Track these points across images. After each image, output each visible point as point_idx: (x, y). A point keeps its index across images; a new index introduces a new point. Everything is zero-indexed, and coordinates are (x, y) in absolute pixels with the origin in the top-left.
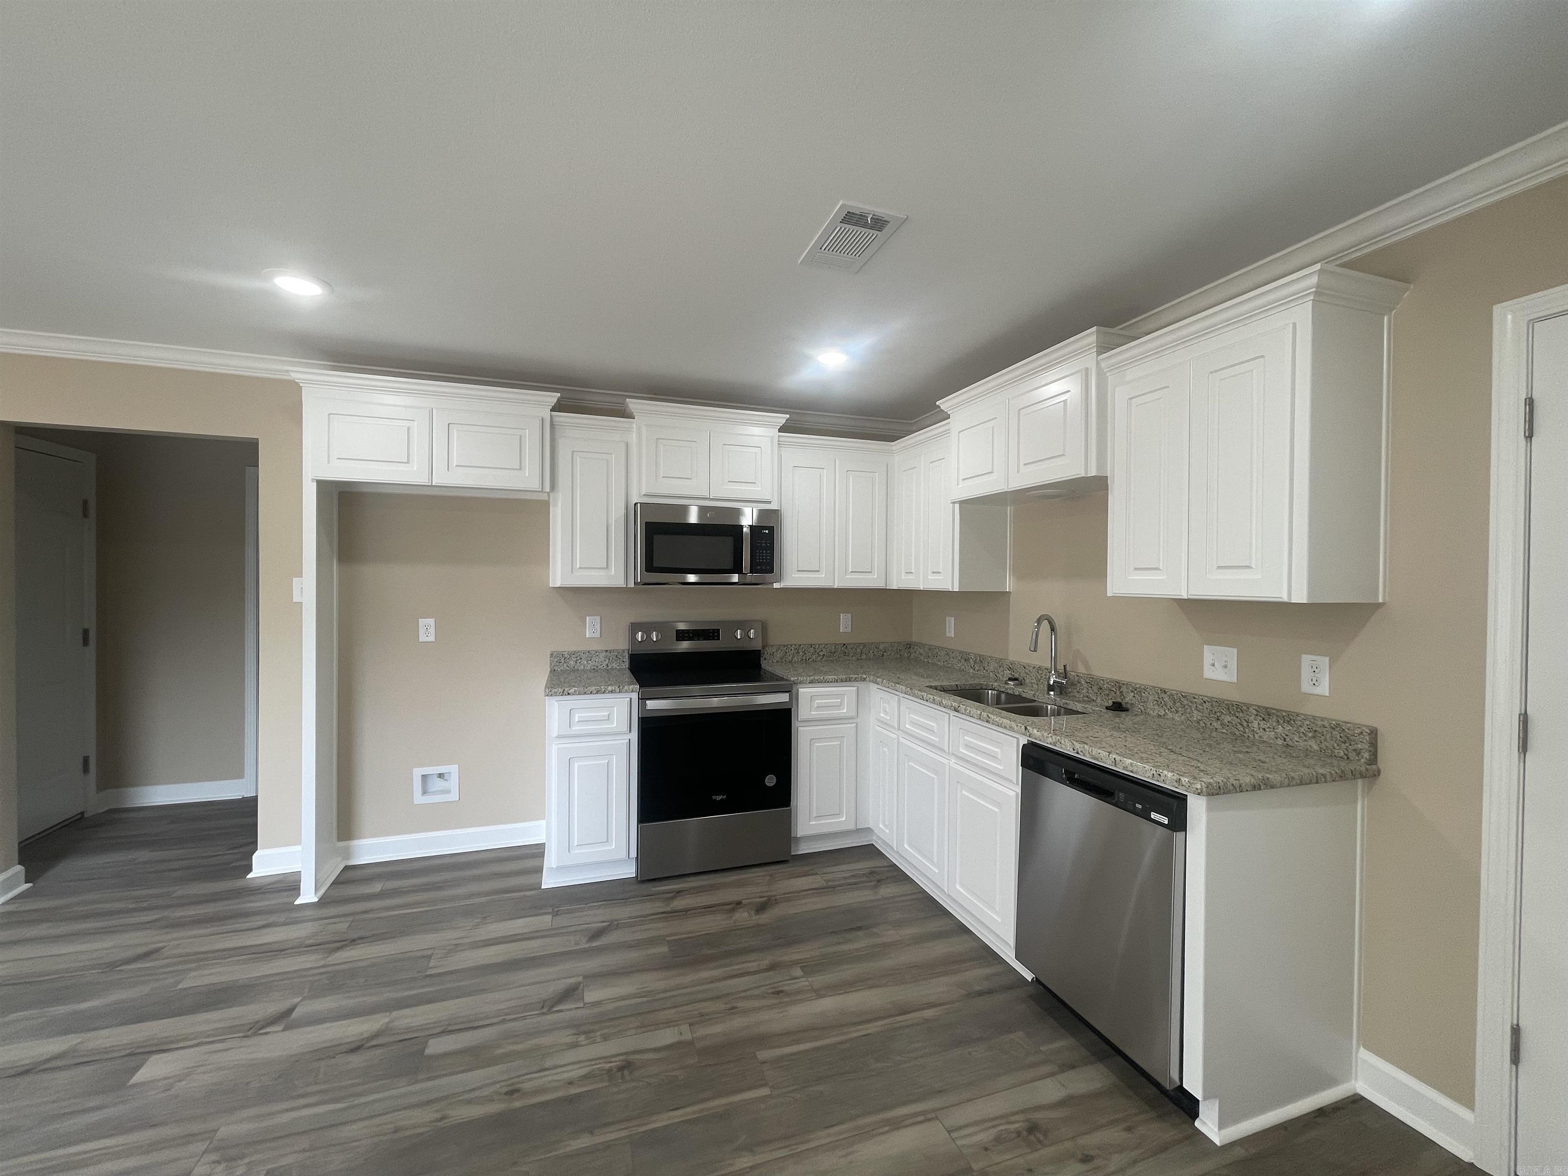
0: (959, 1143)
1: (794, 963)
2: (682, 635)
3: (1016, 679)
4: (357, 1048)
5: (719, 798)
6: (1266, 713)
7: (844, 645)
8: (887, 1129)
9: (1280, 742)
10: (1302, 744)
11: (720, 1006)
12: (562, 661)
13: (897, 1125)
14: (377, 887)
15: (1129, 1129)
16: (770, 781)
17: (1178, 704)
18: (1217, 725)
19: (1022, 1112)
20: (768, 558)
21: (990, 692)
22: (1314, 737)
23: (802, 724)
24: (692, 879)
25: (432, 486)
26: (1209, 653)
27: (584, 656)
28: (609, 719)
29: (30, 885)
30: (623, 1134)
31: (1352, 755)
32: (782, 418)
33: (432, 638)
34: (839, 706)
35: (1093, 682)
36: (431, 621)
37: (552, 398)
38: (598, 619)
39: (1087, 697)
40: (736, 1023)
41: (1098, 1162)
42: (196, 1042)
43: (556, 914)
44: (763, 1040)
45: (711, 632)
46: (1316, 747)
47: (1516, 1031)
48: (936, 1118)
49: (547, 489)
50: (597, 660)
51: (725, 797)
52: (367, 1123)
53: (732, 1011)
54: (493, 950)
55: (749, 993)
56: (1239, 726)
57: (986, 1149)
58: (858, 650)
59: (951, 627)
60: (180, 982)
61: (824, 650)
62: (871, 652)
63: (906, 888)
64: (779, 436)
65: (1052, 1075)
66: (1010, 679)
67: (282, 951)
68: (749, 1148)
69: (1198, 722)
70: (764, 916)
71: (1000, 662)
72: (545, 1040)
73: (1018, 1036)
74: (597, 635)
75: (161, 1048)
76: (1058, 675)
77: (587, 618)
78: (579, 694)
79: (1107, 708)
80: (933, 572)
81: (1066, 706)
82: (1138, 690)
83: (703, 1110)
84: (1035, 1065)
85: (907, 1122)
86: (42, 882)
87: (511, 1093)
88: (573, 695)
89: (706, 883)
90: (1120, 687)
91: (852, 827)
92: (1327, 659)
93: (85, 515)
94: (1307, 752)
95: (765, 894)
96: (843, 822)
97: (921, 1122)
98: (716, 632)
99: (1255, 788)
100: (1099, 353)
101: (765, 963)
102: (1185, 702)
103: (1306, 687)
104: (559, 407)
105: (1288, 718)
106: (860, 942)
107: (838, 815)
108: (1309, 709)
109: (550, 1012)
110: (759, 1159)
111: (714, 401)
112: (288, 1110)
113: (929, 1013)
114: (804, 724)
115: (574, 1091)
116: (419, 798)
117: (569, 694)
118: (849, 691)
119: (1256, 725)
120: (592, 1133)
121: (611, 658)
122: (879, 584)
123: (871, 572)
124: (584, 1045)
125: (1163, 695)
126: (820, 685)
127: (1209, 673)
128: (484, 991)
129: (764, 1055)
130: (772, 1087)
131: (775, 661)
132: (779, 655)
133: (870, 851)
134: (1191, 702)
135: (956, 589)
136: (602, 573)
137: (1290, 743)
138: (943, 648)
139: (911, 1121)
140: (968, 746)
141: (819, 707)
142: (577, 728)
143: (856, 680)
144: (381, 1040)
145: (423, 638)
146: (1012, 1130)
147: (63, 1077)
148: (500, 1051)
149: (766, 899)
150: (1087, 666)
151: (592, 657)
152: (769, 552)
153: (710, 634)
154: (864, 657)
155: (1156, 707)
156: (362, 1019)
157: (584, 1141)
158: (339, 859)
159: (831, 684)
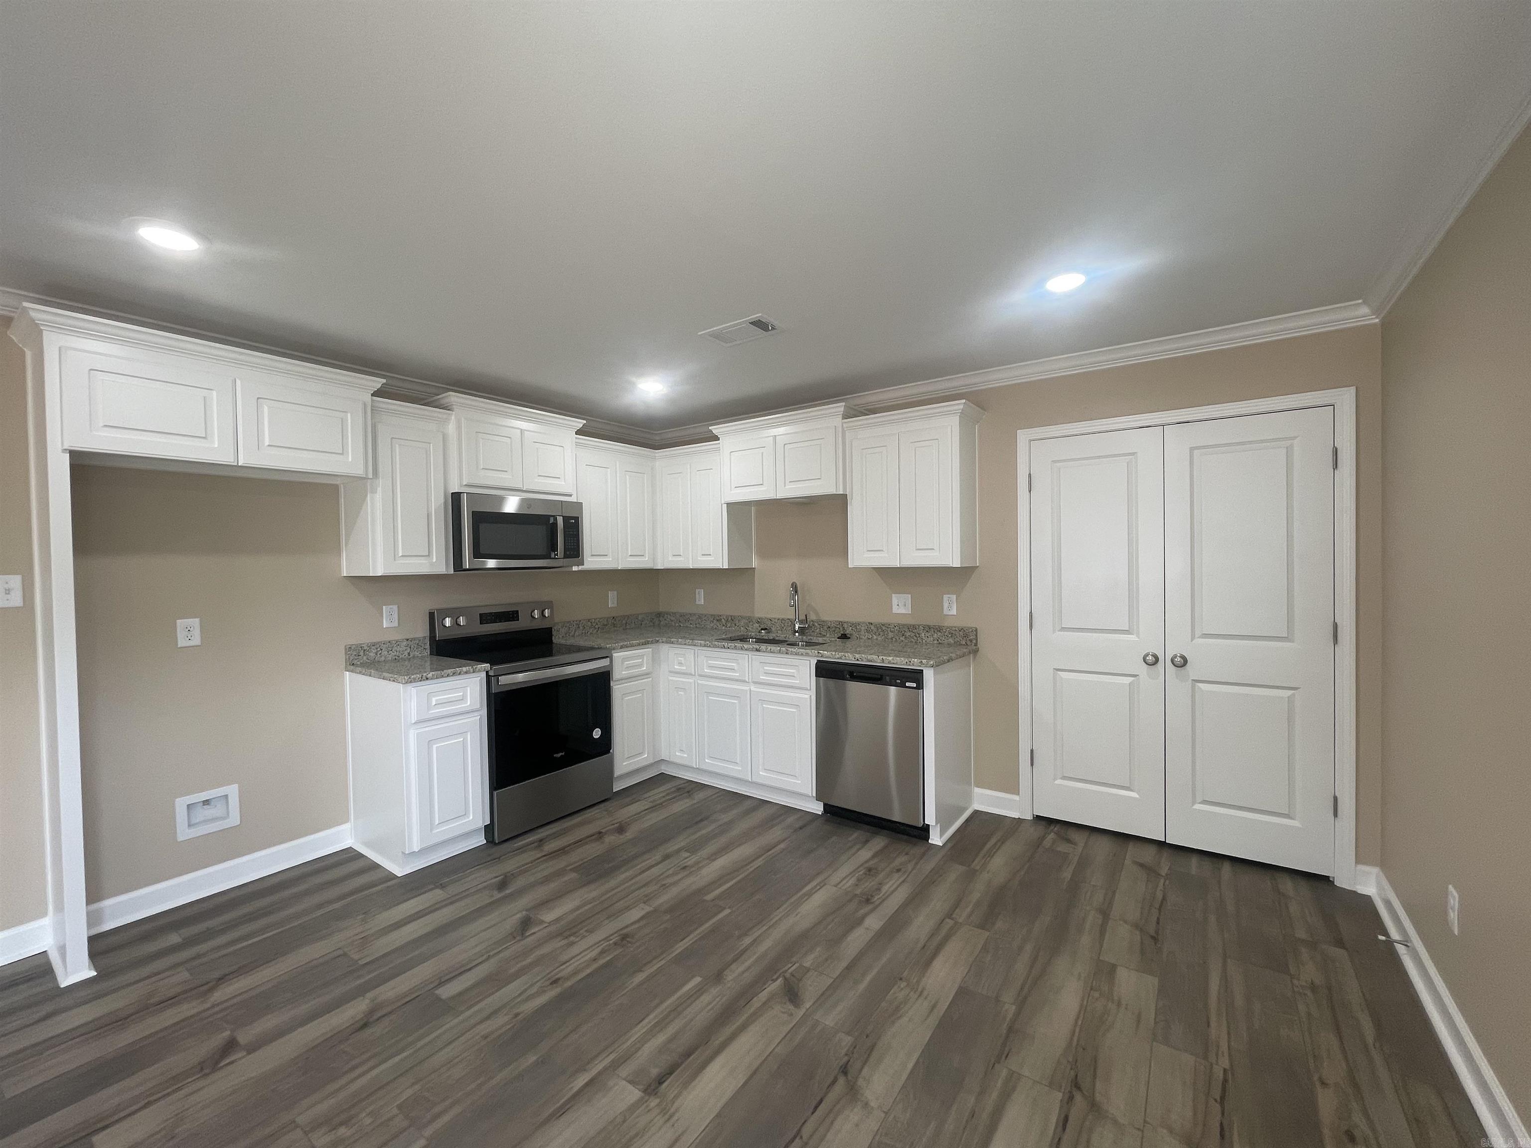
0: (844, 888)
1: (678, 851)
2: (485, 618)
3: (766, 629)
5: (559, 755)
6: (928, 628)
7: (621, 617)
8: (806, 898)
9: (936, 642)
10: (946, 641)
11: (652, 888)
12: (362, 653)
13: (810, 894)
14: (174, 938)
15: (907, 854)
16: (597, 733)
17: (880, 630)
18: (903, 638)
19: (862, 865)
20: (575, 544)
22: (951, 636)
23: (615, 683)
25: (237, 466)
26: (895, 599)
27: (384, 647)
28: (463, 699)
31: (969, 643)
32: (580, 423)
33: (196, 640)
34: (641, 665)
35: (822, 624)
36: (195, 622)
37: (375, 383)
38: (395, 607)
39: (820, 634)
40: (674, 891)
41: (903, 870)
43: (442, 887)
44: (702, 891)
45: (511, 614)
46: (952, 642)
47: (1032, 751)
48: (825, 884)
49: (370, 476)
50: (398, 650)
51: (563, 754)
55: (665, 875)
56: (914, 637)
57: (857, 885)
58: (624, 622)
59: (700, 598)
61: (599, 623)
62: (633, 622)
63: (710, 792)
64: (576, 439)
65: (862, 847)
66: (762, 629)
67: (126, 1018)
69: (892, 639)
70: (627, 834)
71: (750, 620)
72: (542, 951)
73: (834, 839)
74: (396, 624)
76: (801, 622)
77: (384, 607)
78: (437, 678)
79: (838, 638)
80: (703, 555)
81: (810, 641)
82: (855, 625)
84: (851, 847)
85: (813, 891)
87: (555, 982)
88: (431, 679)
90: (842, 625)
91: (651, 761)
92: (955, 596)
94: (949, 645)
95: (614, 822)
96: (645, 758)
98: (515, 613)
99: (949, 661)
100: (844, 418)
101: (658, 856)
102: (884, 628)
103: (946, 612)
104: (381, 393)
105: (939, 629)
106: (708, 829)
107: (640, 754)
108: (947, 623)
109: (524, 937)
113: (782, 846)
114: (618, 683)
116: (184, 833)
117: (427, 679)
118: (647, 651)
119: (923, 635)
121: (412, 647)
123: (643, 556)
124: (578, 941)
125: (871, 626)
126: (626, 649)
127: (895, 610)
128: (440, 952)
129: (709, 897)
130: (729, 908)
131: (561, 636)
132: (563, 631)
133: (663, 778)
134: (888, 628)
135: (726, 567)
136: (423, 561)
137: (940, 642)
138: (694, 614)
140: (767, 673)
141: (628, 668)
142: (434, 712)
143: (652, 643)
145: (182, 642)
146: (862, 874)
149: (618, 824)
150: (817, 614)
151: (393, 647)
152: (575, 539)
153: (512, 616)
154: (628, 627)
155: (866, 633)
157: (640, 977)
159: (636, 648)
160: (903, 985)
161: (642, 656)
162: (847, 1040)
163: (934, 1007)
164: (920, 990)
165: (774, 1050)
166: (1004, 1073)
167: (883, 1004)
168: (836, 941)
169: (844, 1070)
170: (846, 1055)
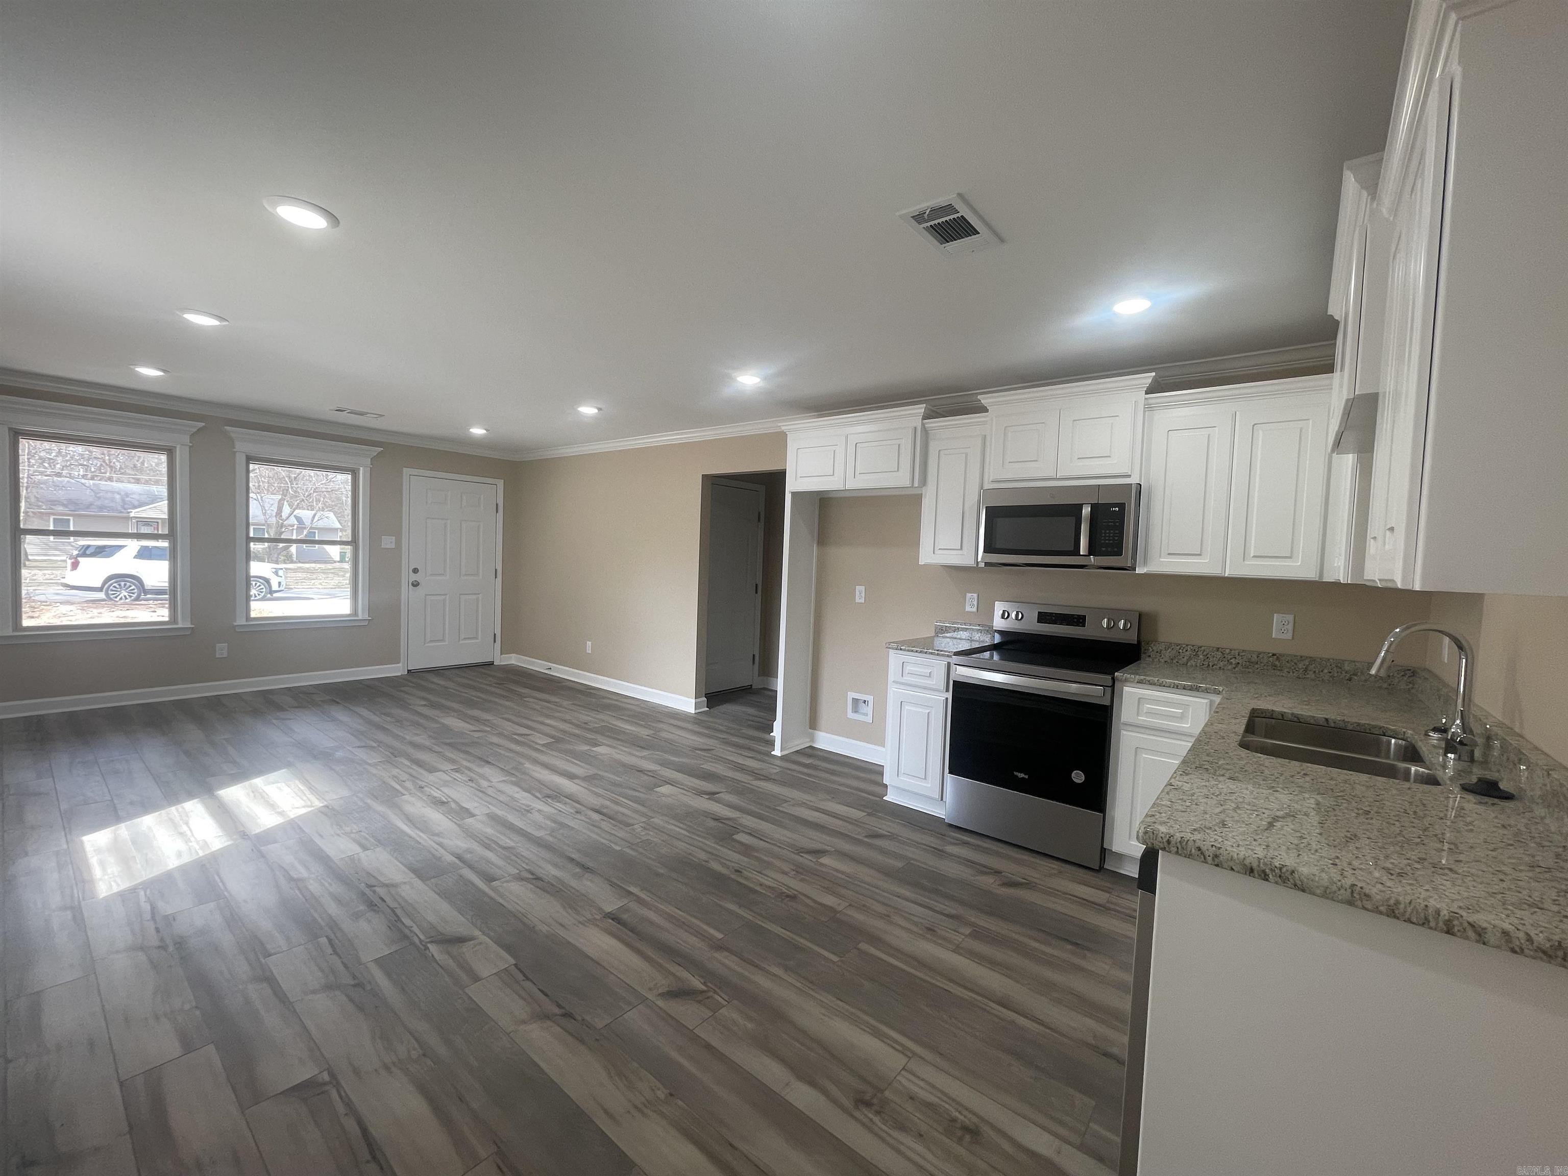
0: (900, 1078)
1: (973, 925)
2: (1045, 618)
4: (717, 819)
5: (1021, 775)
7: (1274, 655)
11: (880, 909)
12: (944, 629)
13: (877, 1034)
20: (1116, 538)
21: (1393, 741)
23: (1124, 727)
24: (988, 841)
25: (845, 490)
27: (960, 627)
28: (930, 676)
29: (708, 709)
30: (751, 918)
32: (1147, 378)
33: (862, 600)
34: (1182, 718)
36: (862, 588)
37: (920, 409)
38: (975, 595)
40: (880, 924)
42: (682, 787)
44: (877, 941)
45: (1076, 618)
48: (910, 1058)
49: (918, 484)
50: (971, 632)
51: (1027, 777)
52: (685, 845)
53: (886, 917)
54: (817, 814)
55: (911, 916)
57: (913, 1099)
60: (702, 764)
62: (1326, 671)
64: (1145, 399)
66: (1434, 729)
68: (787, 969)
72: (777, 863)
74: (975, 610)
75: (671, 783)
77: (967, 593)
83: (792, 939)
86: (712, 710)
87: (737, 871)
89: (995, 848)
93: (759, 520)
95: (1029, 878)
97: (897, 1050)
98: (1082, 618)
104: (926, 417)
109: (798, 854)
110: (785, 977)
111: (1086, 374)
112: (675, 825)
114: (1129, 728)
115: (758, 888)
116: (851, 715)
118: (1195, 702)
120: (740, 907)
121: (983, 632)
122: (1310, 574)
123: (1290, 558)
124: (790, 876)
126: (1150, 687)
129: (863, 946)
130: (843, 960)
131: (1163, 661)
132: (1167, 654)
136: (956, 553)
139: (889, 1042)
141: (1150, 713)
142: (908, 679)
143: (1206, 691)
144: (727, 822)
145: (858, 601)
146: (953, 1115)
147: (646, 777)
148: (756, 854)
149: (1027, 882)
151: (967, 629)
152: (1117, 532)
153: (1079, 620)
154: (1311, 675)
156: (731, 810)
157: (732, 907)
158: (808, 740)
159: (1170, 690)
160: (661, 1094)
161: (1185, 706)
162: (599, 1023)
163: (610, 1116)
164: (645, 1110)
165: (613, 973)
166: (483, 1154)
167: (635, 1065)
168: (764, 1045)
169: (568, 1015)
170: (583, 1020)
